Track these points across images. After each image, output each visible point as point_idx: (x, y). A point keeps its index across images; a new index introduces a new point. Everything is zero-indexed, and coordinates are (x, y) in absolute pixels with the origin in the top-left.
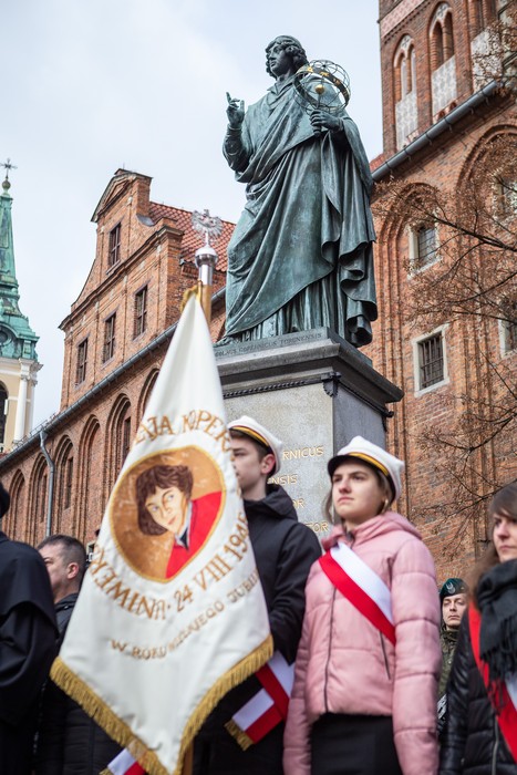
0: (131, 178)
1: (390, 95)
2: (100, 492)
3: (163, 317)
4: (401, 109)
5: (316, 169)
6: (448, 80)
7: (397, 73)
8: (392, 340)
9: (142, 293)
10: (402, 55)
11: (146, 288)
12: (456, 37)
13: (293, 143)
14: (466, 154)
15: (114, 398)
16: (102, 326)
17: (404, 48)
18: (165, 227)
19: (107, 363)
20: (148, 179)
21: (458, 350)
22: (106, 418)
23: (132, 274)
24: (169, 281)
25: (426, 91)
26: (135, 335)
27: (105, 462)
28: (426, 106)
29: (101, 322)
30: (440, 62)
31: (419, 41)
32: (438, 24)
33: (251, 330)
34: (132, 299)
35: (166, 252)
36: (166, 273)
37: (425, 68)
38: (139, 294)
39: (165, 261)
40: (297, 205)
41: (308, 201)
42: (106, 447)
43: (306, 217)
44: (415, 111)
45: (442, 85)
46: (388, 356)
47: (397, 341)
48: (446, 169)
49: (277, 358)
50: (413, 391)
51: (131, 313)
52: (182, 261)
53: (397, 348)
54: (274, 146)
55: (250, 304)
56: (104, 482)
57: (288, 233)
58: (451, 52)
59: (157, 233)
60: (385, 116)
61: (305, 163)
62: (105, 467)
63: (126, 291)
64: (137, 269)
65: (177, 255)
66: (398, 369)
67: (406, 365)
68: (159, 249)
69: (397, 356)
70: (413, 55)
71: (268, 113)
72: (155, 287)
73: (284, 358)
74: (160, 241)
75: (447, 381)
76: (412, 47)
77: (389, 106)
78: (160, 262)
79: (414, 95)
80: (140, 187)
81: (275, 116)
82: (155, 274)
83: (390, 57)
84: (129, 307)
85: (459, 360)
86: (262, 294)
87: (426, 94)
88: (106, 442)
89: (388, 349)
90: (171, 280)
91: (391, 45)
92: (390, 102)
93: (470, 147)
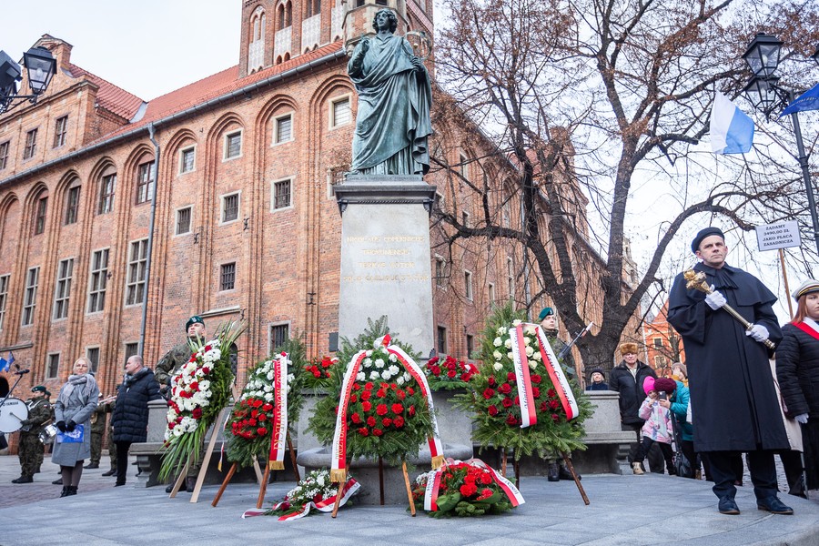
0: (57, 42)
1: (247, 38)
2: (16, 243)
3: (82, 138)
4: (253, 47)
5: (405, 88)
6: (286, 38)
7: (252, 26)
8: (259, 179)
9: (62, 119)
10: (256, 16)
11: (66, 117)
12: (293, 16)
13: (396, 71)
14: (318, 86)
15: (33, 184)
16: (24, 136)
17: (258, 12)
18: (85, 80)
19: (26, 161)
20: (70, 47)
21: (303, 191)
22: (25, 196)
23: (54, 106)
24: (87, 116)
25: (271, 41)
26: (55, 146)
27: (22, 224)
28: (270, 51)
29: (23, 132)
30: (281, 27)
31: (269, 12)
32: (282, 5)
33: (370, 169)
34: (53, 122)
35: (86, 97)
36: (85, 110)
37: (271, 28)
38: (60, 120)
39: (85, 103)
40: (397, 106)
41: (402, 105)
42: (24, 215)
43: (400, 113)
44: (262, 51)
45: (281, 41)
46: (256, 187)
47: (262, 180)
48: (304, 91)
49: (400, 187)
50: (269, 209)
51: (52, 131)
52: (97, 105)
53: (261, 184)
54: (384, 70)
55: (370, 154)
56: (21, 237)
57: (391, 120)
58: (289, 23)
59: (81, 83)
60: (242, 49)
61: (401, 84)
62: (22, 227)
63: (48, 116)
64: (59, 103)
65: (94, 100)
66: (261, 196)
67: (266, 194)
68: (80, 93)
69: (261, 189)
70: (264, 19)
71: (379, 50)
72: (75, 118)
73: (404, 187)
74: (82, 89)
75: (292, 206)
76: (263, 13)
77: (245, 44)
78: (80, 102)
79: (262, 42)
80: (64, 50)
81: (385, 53)
82: (75, 109)
83: (248, 16)
84: (50, 126)
85: (303, 196)
86: (378, 150)
87: (271, 43)
88: (24, 211)
89: (256, 184)
90: (88, 116)
91: (250, 9)
92: (246, 42)
93: (320, 82)
